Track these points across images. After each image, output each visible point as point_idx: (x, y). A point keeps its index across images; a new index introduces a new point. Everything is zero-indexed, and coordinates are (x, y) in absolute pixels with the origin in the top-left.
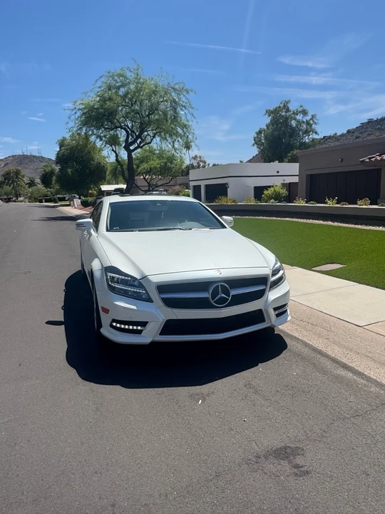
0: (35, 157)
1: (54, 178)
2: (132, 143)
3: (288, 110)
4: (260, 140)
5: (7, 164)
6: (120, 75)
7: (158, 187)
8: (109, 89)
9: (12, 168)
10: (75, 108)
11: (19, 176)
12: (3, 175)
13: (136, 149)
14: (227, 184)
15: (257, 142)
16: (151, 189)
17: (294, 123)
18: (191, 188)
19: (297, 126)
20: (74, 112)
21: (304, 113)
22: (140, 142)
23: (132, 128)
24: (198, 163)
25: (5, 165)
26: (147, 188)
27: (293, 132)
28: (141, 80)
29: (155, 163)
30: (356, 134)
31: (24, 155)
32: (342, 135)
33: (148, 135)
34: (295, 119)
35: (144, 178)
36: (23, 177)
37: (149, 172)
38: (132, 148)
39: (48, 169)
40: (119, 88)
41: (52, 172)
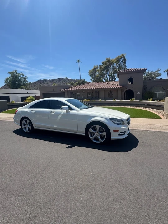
3: (17, 73)
4: (7, 82)
14: (9, 96)
15: (6, 82)
17: (20, 78)
19: (21, 78)
21: (23, 75)
27: (20, 80)
30: (37, 83)
32: (33, 83)
34: (20, 76)
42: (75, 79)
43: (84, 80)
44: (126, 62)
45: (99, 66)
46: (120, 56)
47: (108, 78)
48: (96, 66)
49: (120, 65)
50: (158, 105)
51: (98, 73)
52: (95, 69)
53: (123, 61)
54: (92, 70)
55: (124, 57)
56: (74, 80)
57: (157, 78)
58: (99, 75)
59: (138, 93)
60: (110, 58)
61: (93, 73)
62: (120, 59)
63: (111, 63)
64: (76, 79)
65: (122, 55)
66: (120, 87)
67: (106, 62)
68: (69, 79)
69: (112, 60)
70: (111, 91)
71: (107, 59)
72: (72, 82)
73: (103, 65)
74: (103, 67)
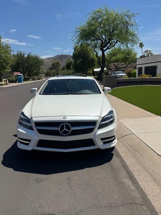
0: (67, 55)
1: (72, 66)
2: (105, 47)
5: (55, 59)
6: (99, 12)
7: (121, 68)
8: (93, 20)
9: (56, 61)
10: (76, 31)
11: (58, 65)
12: (52, 65)
13: (106, 50)
14: (156, 66)
16: (117, 70)
18: (137, 68)
20: (76, 33)
22: (109, 46)
23: (105, 38)
24: (148, 54)
25: (54, 60)
26: (115, 70)
28: (109, 13)
29: (120, 56)
31: (62, 55)
33: (114, 41)
35: (114, 64)
36: (60, 65)
37: (116, 61)
38: (104, 49)
39: (69, 62)
40: (98, 19)
41: (71, 63)
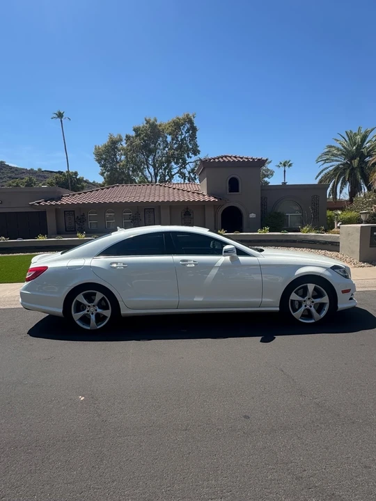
42: (36, 169)
43: (76, 174)
44: (197, 133)
45: (124, 137)
46: (181, 117)
47: (153, 174)
48: (115, 136)
49: (182, 140)
50: (326, 242)
51: (123, 157)
52: (113, 145)
53: (188, 131)
54: (106, 147)
55: (191, 122)
56: (31, 172)
57: (266, 179)
58: (128, 162)
59: (252, 215)
60: (156, 120)
61: (106, 156)
62: (183, 124)
63: (159, 131)
64: (40, 170)
65: (188, 115)
66: (212, 199)
67: (145, 130)
68: (11, 168)
69: (160, 126)
70: (187, 209)
71: (148, 122)
72: (30, 179)
73: (136, 136)
74: (138, 141)
